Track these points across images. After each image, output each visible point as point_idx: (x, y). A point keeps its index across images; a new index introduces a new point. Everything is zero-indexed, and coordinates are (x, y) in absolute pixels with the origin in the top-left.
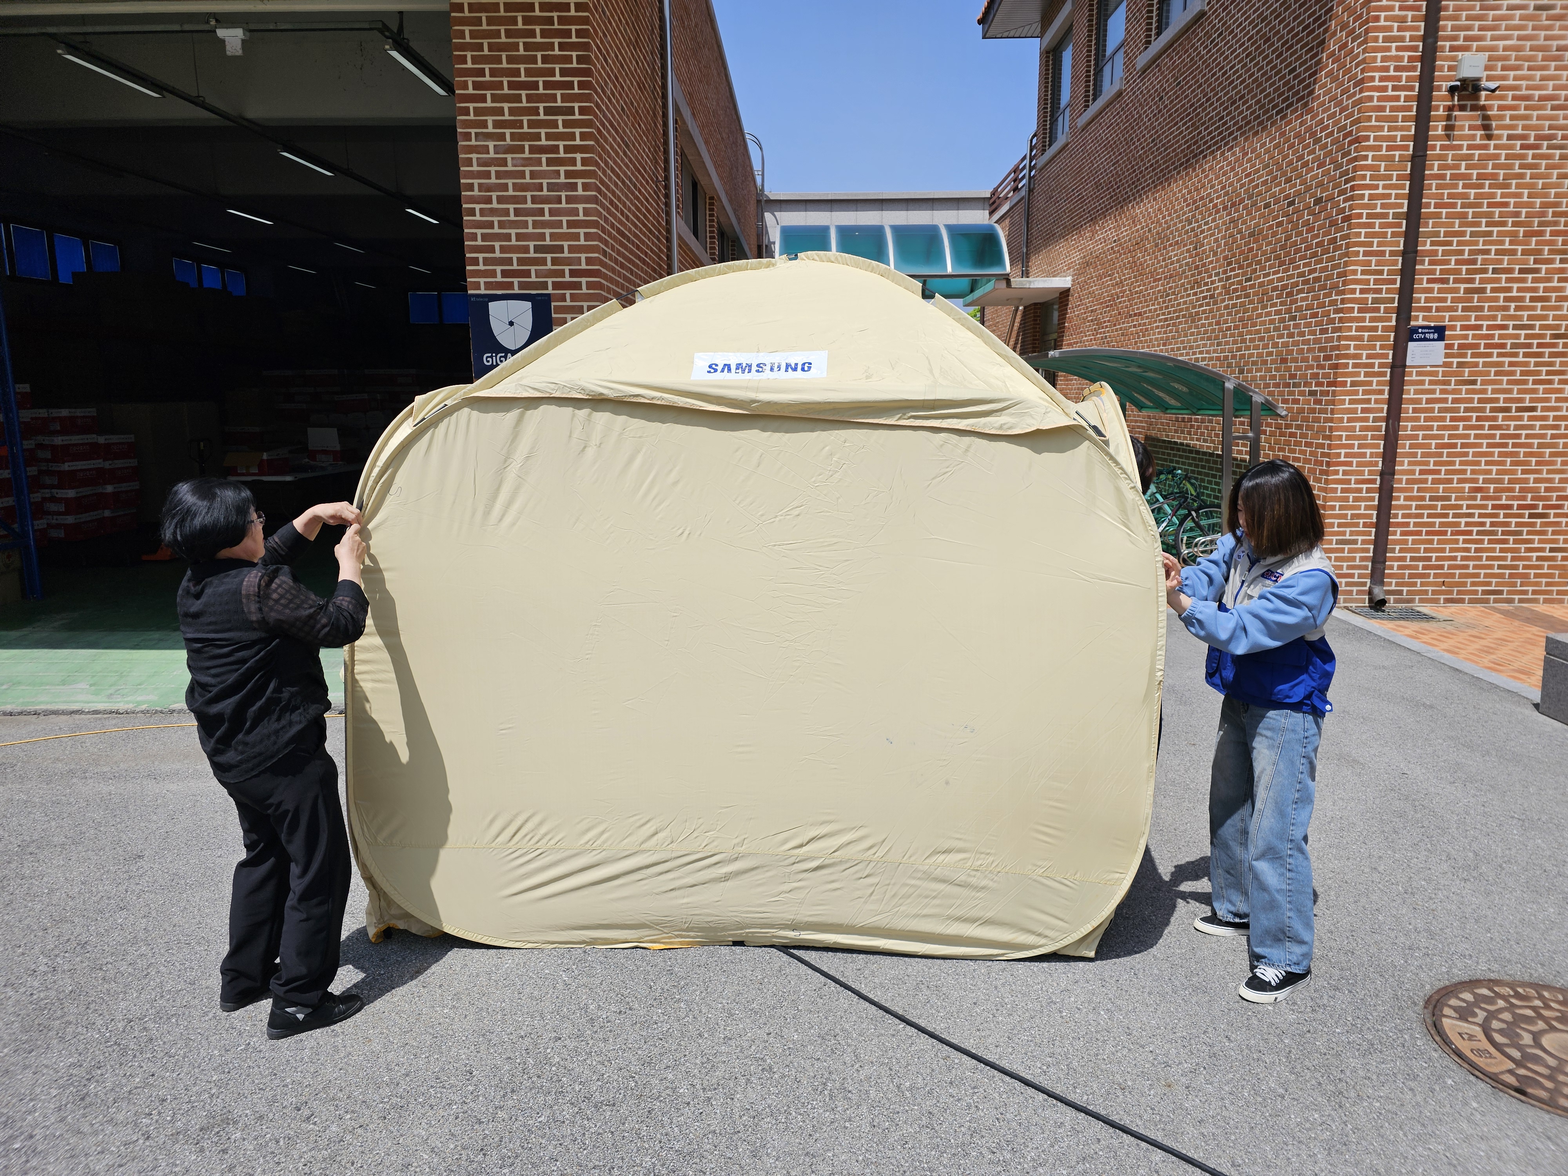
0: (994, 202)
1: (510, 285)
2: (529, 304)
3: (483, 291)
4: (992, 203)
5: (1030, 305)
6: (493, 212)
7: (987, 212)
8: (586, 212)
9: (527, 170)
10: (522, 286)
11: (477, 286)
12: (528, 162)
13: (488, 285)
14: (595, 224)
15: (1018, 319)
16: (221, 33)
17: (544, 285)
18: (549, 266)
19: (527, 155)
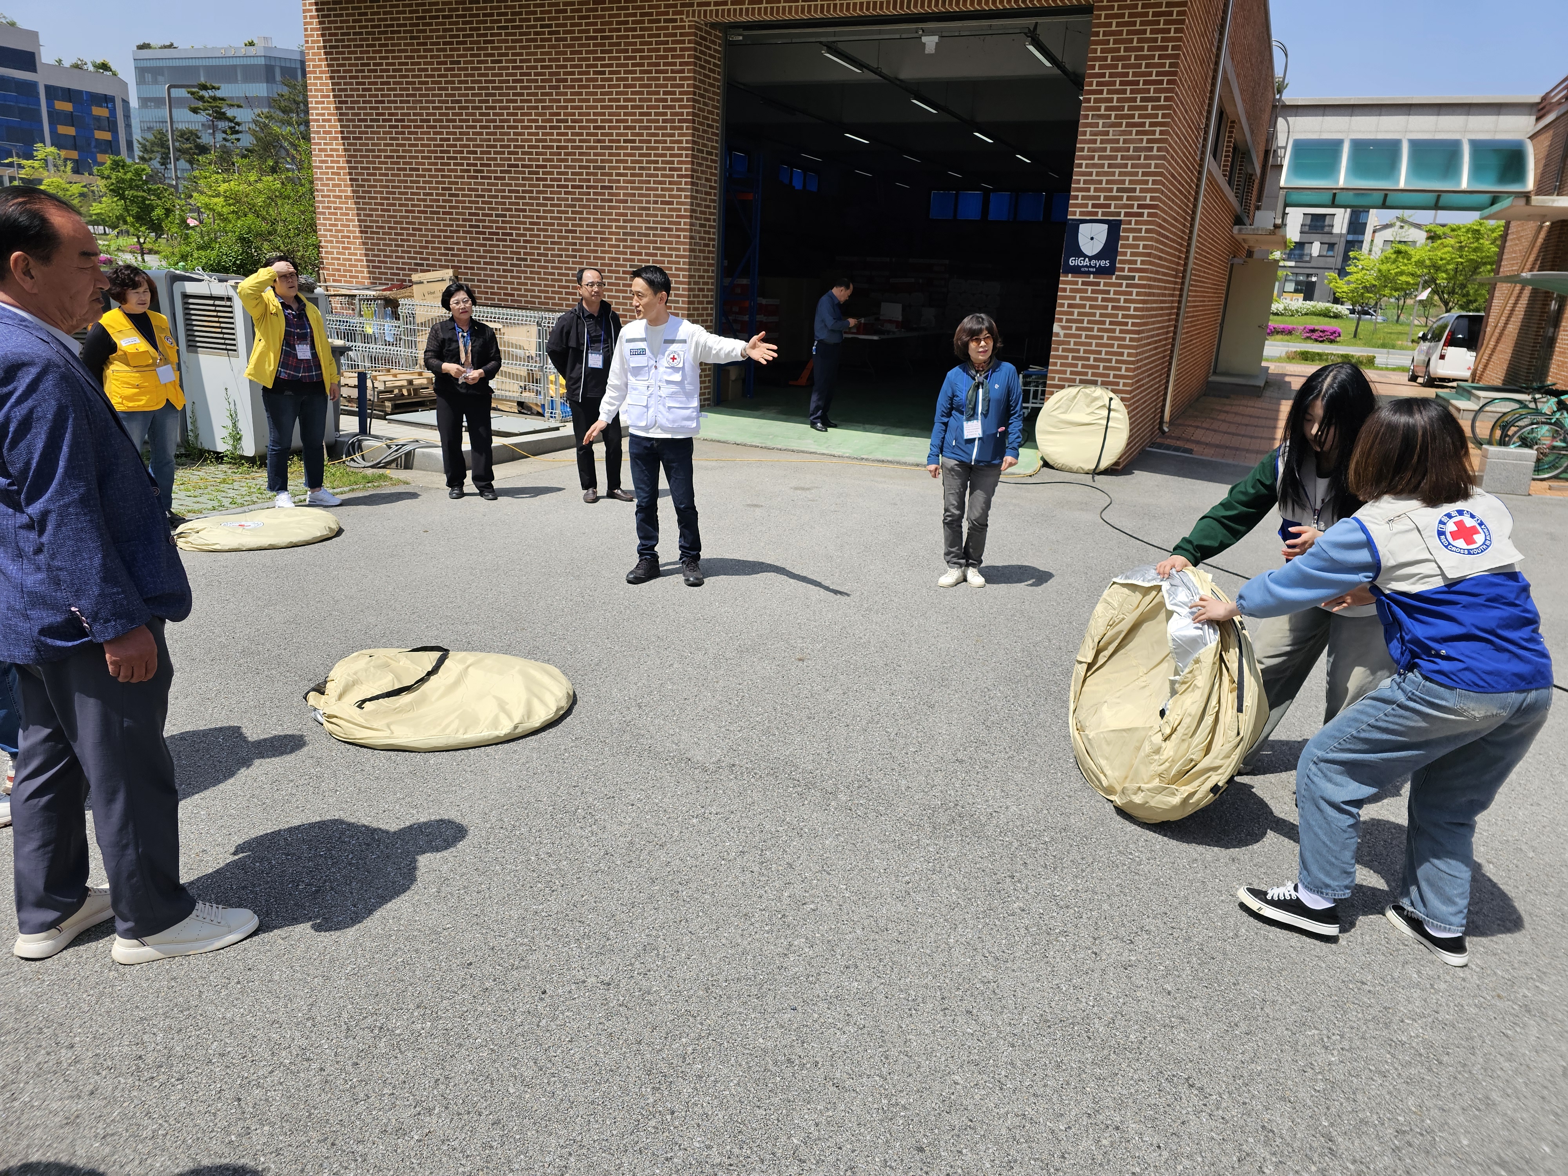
0: (1542, 109)
1: (1096, 214)
2: (1106, 226)
3: (1077, 217)
4: (1539, 109)
5: (1558, 222)
6: (1094, 166)
7: (1533, 118)
8: (1156, 166)
9: (1122, 138)
10: (1103, 214)
11: (1075, 213)
12: (1123, 133)
13: (1081, 213)
14: (1160, 174)
15: (1543, 235)
16: (924, 39)
17: (1119, 214)
18: (1125, 201)
19: (1123, 128)
